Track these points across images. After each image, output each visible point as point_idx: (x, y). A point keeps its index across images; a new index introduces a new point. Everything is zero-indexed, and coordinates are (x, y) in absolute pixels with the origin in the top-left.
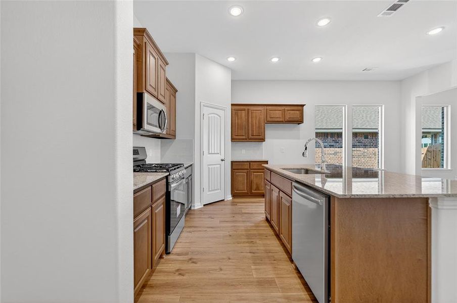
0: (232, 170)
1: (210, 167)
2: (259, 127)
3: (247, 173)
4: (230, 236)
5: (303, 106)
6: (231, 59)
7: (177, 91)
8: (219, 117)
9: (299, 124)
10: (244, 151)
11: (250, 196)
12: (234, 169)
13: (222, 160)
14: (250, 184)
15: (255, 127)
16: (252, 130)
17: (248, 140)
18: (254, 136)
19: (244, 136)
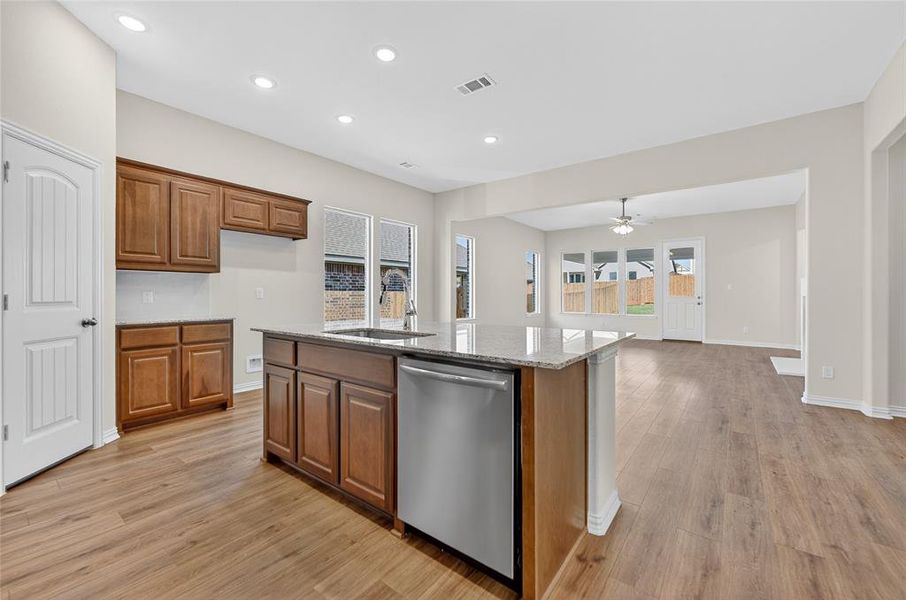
0: (121, 350)
1: (33, 348)
2: (204, 235)
3: (172, 356)
4: (195, 543)
5: (307, 203)
8: (73, 188)
9: (294, 239)
10: (150, 297)
11: (180, 415)
12: (127, 349)
13: (84, 324)
14: (183, 383)
15: (190, 234)
16: (181, 240)
17: (168, 267)
18: (187, 256)
19: (154, 254)
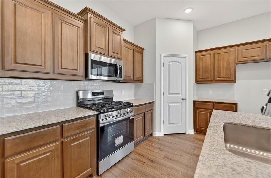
2: (228, 68)
3: (210, 113)
6: (188, 11)
7: (143, 49)
10: (211, 92)
12: (196, 108)
15: (222, 69)
16: (218, 72)
17: (214, 82)
18: (221, 77)
19: (209, 78)
